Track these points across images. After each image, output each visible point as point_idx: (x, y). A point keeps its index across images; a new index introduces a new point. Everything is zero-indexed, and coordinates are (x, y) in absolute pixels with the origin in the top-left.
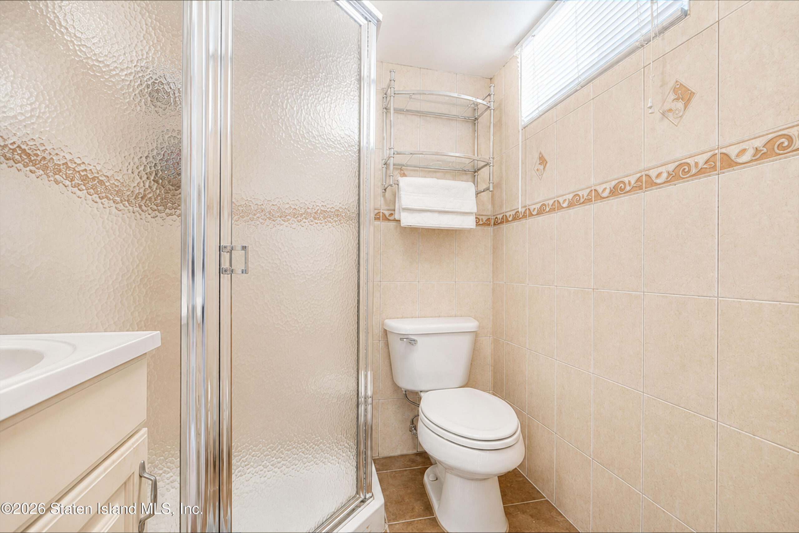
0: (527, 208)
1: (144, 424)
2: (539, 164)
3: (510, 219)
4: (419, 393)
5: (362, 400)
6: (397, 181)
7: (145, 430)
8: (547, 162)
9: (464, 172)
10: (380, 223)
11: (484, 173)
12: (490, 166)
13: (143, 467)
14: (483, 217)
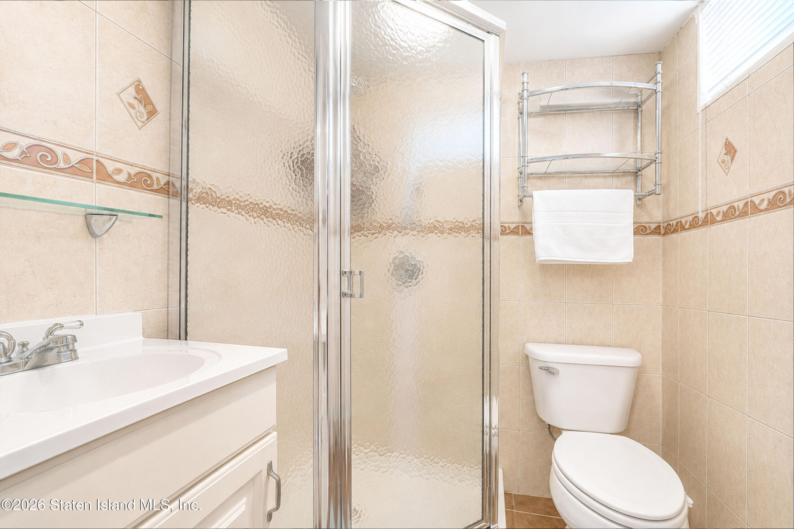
0: (709, 212)
1: (274, 429)
2: (725, 154)
3: (687, 227)
4: (561, 430)
5: (487, 430)
6: (532, 194)
7: (275, 433)
8: (735, 151)
9: (625, 173)
10: (519, 237)
11: (649, 172)
12: (655, 164)
13: (270, 466)
14: (651, 225)
